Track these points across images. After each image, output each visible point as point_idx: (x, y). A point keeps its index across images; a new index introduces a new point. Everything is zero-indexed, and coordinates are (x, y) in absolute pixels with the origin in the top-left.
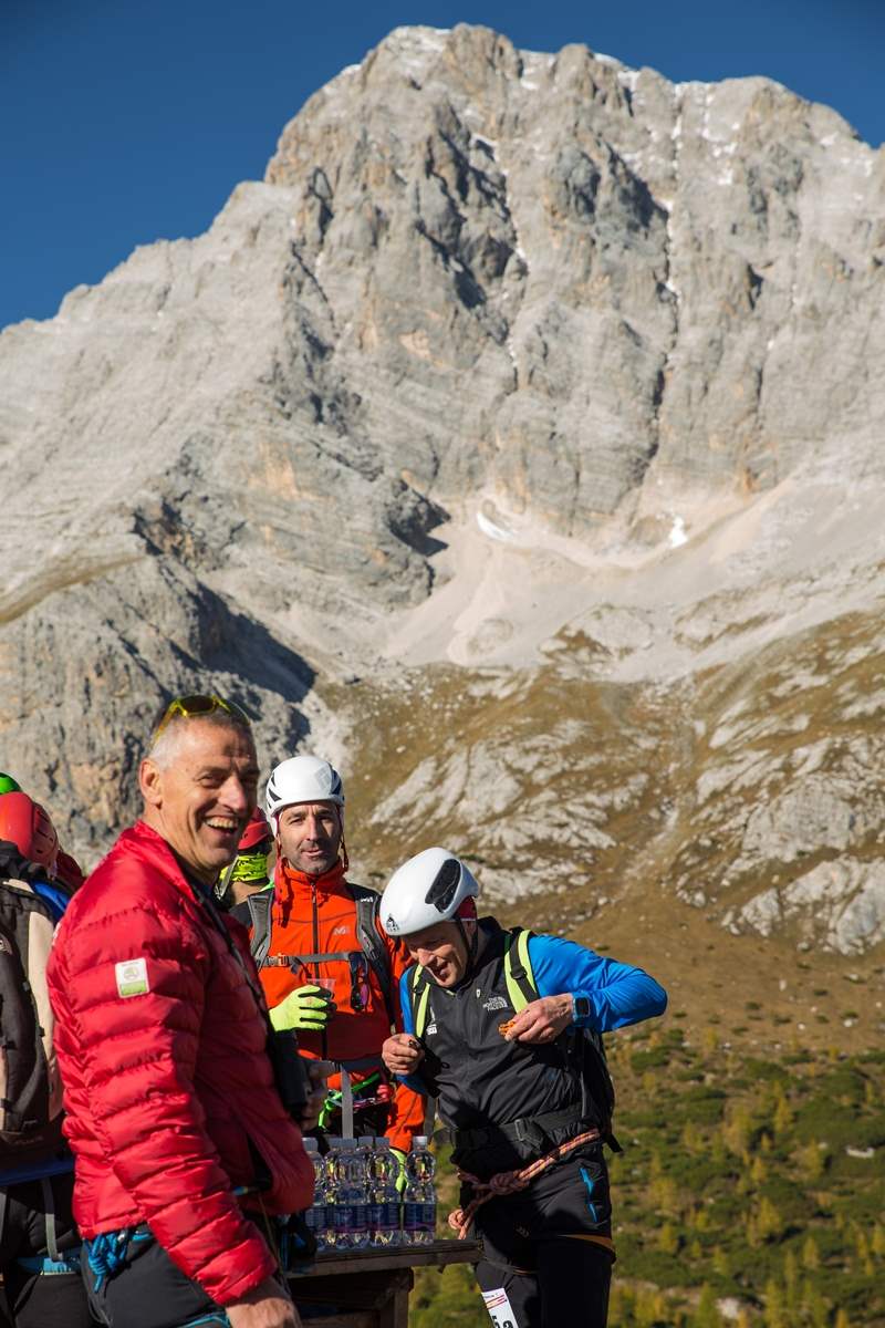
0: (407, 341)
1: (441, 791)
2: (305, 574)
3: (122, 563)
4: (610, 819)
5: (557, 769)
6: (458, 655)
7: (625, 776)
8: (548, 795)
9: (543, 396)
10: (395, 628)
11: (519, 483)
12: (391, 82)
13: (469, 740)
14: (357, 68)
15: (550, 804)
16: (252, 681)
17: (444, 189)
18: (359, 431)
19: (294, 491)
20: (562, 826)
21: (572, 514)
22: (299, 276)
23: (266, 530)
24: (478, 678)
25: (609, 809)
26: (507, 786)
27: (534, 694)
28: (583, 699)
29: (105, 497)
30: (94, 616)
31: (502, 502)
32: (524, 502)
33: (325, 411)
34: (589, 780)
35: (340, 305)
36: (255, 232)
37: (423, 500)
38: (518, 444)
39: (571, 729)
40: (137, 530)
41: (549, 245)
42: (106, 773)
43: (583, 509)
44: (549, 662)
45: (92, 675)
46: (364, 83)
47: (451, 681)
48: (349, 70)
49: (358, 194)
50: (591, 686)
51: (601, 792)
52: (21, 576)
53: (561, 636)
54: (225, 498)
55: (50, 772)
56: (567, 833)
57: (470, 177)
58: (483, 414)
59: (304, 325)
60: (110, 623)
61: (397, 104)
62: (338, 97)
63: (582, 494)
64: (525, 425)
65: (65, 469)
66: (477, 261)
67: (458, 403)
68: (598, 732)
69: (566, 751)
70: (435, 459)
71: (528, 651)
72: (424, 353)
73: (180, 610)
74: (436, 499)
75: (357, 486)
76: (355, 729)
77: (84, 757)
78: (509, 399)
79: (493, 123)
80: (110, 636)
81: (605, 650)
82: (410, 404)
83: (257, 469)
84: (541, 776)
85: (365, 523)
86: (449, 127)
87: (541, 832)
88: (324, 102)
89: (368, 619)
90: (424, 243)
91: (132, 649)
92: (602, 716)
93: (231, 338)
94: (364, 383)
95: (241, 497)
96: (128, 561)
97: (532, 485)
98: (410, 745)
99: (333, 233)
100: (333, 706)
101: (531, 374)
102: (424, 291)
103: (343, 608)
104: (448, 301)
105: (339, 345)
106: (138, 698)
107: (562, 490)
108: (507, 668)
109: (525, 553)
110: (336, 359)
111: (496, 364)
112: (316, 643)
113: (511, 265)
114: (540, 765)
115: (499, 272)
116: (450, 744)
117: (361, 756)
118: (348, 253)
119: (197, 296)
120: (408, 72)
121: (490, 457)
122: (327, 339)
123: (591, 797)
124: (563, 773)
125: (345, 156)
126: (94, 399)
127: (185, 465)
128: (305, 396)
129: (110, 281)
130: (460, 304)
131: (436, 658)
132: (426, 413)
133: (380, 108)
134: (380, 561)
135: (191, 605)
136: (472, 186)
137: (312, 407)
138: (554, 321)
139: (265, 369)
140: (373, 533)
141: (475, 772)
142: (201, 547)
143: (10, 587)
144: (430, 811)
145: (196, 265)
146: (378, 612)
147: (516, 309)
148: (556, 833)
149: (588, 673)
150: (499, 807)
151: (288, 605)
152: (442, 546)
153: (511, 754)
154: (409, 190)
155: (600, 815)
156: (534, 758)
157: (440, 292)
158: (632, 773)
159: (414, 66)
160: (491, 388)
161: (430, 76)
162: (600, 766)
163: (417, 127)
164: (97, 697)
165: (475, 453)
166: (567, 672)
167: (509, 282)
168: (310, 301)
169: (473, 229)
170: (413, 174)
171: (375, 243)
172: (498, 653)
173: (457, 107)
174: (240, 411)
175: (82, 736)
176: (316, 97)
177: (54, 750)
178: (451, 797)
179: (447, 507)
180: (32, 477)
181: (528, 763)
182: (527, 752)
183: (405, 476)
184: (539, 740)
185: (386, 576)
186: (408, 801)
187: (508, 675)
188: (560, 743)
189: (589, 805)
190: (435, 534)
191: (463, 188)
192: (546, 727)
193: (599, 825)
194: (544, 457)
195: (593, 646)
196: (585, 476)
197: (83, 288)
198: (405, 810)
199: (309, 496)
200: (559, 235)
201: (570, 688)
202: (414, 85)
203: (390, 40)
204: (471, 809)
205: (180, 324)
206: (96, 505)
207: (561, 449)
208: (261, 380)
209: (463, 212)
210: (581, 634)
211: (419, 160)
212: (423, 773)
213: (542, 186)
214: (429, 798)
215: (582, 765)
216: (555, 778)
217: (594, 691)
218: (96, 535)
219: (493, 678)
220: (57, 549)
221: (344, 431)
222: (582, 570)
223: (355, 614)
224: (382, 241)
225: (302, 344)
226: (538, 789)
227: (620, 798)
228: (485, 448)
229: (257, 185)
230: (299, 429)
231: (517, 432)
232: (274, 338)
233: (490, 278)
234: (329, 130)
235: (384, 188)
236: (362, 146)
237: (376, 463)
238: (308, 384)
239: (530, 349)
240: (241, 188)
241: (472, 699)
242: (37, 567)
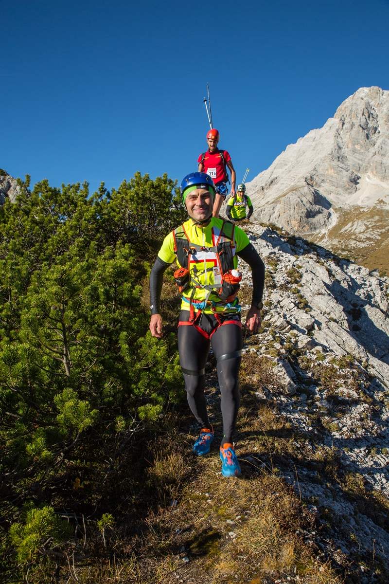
0: (356, 146)
1: (352, 228)
2: (334, 188)
3: (302, 187)
4: (381, 234)
5: (373, 225)
6: (360, 203)
7: (385, 227)
8: (371, 229)
9: (380, 156)
10: (349, 198)
11: (374, 172)
12: (358, 98)
13: (358, 219)
14: (352, 96)
15: (371, 231)
16: (323, 207)
17: (366, 118)
18: (346, 163)
19: (333, 174)
20: (372, 235)
21: (384, 178)
22: (338, 135)
23: (328, 181)
24: (362, 208)
25: (381, 232)
26: (364, 227)
27: (371, 211)
28: (380, 212)
29: (301, 175)
30: (297, 197)
31: (371, 176)
32: (375, 175)
33: (340, 159)
34: (378, 227)
35: (344, 140)
36: (331, 127)
37: (357, 175)
38: (375, 165)
39: (377, 218)
40: (306, 181)
41: (384, 128)
42: (297, 222)
43: (386, 177)
44: (375, 205)
45: (295, 206)
46: (353, 98)
47: (357, 208)
48: (350, 96)
49: (350, 120)
50: (382, 210)
51: (380, 229)
52: (287, 188)
53: (378, 200)
54: (321, 175)
55: (288, 222)
56: (373, 236)
57: (371, 115)
58: (369, 160)
59: (338, 144)
60: (299, 197)
61: (358, 103)
62: (348, 102)
63: (386, 174)
64: (376, 161)
65: (296, 170)
66: (370, 131)
67: (364, 157)
68: (382, 218)
69: (375, 222)
70: (360, 168)
71: (371, 203)
72: (359, 149)
73: (311, 196)
74: (359, 175)
75: (345, 173)
76: (340, 216)
77: (293, 219)
78: (374, 157)
79: (376, 105)
80: (299, 199)
81: (386, 203)
82: (356, 158)
83: (327, 170)
84: (370, 226)
85: (345, 179)
86: (368, 106)
87: (368, 236)
88: (345, 103)
89: (345, 196)
90: (361, 128)
91: (302, 202)
92: (383, 216)
93: (325, 147)
94: (347, 154)
95: (324, 175)
96: (303, 187)
97: (377, 173)
98: (348, 219)
99: (344, 127)
100: (336, 212)
101: (379, 152)
102: (360, 137)
103: (340, 194)
104: (364, 139)
105: (344, 147)
106: (303, 210)
107: (382, 173)
108: (367, 206)
109: (374, 185)
110: (343, 150)
111: (372, 150)
112: (334, 200)
113: (377, 131)
114: (370, 224)
115: (375, 133)
116: (355, 219)
117: (340, 220)
118: (347, 130)
119: (320, 139)
120: (361, 96)
121: (370, 167)
122: (342, 146)
123: (378, 230)
124: (374, 226)
125: (348, 113)
126: (301, 157)
127: (315, 169)
128: (337, 157)
129: (306, 136)
130: (366, 139)
131: (355, 204)
132: (359, 159)
133: (355, 103)
134: (348, 186)
135: (313, 194)
136: (371, 117)
137: (338, 159)
138: (384, 142)
139: (330, 152)
140: (347, 181)
141: (359, 225)
142: (317, 184)
143: (285, 190)
144: (350, 231)
145: (320, 133)
146: (346, 195)
147: (377, 140)
148: (371, 236)
149: (382, 207)
150: (362, 231)
151: (331, 194)
152: (359, 183)
153: (365, 222)
154: (359, 119)
155: (380, 233)
156: (369, 223)
157: (363, 137)
158: (386, 226)
159: (362, 95)
160: (371, 154)
161: (365, 97)
162: (381, 225)
163: (361, 106)
164: (296, 210)
165: (367, 166)
166: (378, 207)
167: (376, 135)
168: (339, 140)
169: (370, 125)
170: (360, 115)
171: (352, 128)
172: (366, 203)
173: (370, 102)
174: (325, 160)
175: (293, 216)
176: (344, 102)
177: (289, 218)
178: (354, 228)
179: (360, 176)
180: (290, 171)
181: (368, 224)
182: (368, 222)
183: (354, 171)
184: (370, 220)
185: (348, 189)
186: (346, 229)
187: (367, 207)
188: (374, 220)
189: (378, 232)
190: (358, 181)
191: (369, 117)
192: (372, 217)
193: (379, 235)
194: (380, 167)
195: (384, 202)
196: (387, 171)
197: (301, 138)
198: (346, 231)
199: (336, 175)
200: (386, 126)
201: (378, 210)
202: (362, 99)
203: (358, 90)
204: (357, 231)
205: (316, 144)
206: (299, 176)
207: (383, 166)
208: (329, 154)
209: (368, 122)
210: (382, 200)
211: (361, 113)
212: (350, 224)
213: (384, 117)
214: (350, 229)
215: (378, 224)
216: (373, 226)
217: (382, 211)
218: (299, 182)
219: (365, 208)
220: (292, 184)
221: (343, 163)
222: (384, 188)
223: (342, 195)
224: (353, 128)
225: (337, 148)
226: (369, 228)
227: (384, 230)
228: (369, 166)
229: (332, 118)
230: (335, 163)
231: (375, 163)
232: (332, 146)
233: (373, 134)
234: (346, 108)
235: (354, 118)
236: (351, 111)
237: (349, 168)
238: (338, 155)
239: (379, 147)
240: (329, 119)
241: (360, 211)
242: (289, 187)
